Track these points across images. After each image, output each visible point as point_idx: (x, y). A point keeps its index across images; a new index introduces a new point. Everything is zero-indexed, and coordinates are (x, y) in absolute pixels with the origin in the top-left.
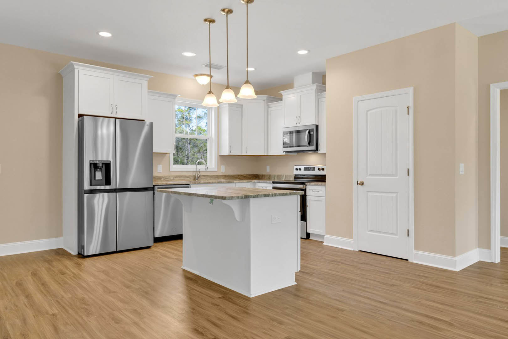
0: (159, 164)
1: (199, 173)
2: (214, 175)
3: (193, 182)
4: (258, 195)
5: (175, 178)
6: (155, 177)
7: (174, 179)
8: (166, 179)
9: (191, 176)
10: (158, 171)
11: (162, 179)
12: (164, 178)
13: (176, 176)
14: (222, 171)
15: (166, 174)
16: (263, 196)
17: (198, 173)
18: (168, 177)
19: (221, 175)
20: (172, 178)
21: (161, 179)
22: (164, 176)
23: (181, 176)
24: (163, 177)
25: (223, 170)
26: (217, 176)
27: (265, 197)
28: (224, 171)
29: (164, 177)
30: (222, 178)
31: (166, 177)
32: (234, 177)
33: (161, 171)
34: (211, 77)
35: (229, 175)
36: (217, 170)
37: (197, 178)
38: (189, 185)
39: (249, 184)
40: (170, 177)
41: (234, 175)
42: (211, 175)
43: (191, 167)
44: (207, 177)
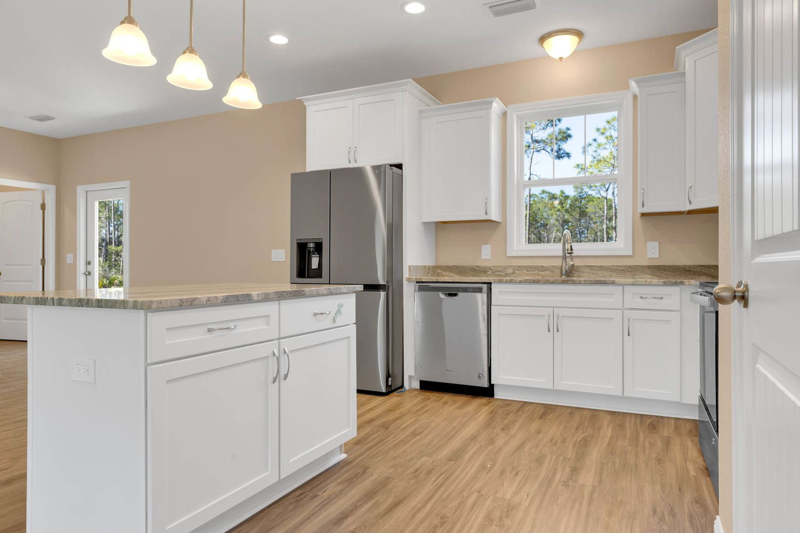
0: (486, 244)
1: (570, 260)
2: (620, 266)
4: (23, 298)
5: (516, 271)
6: (476, 268)
7: (513, 273)
8: (497, 273)
9: (555, 267)
10: (483, 257)
11: (489, 273)
12: (492, 270)
13: (520, 267)
15: (498, 263)
16: (32, 302)
17: (567, 260)
18: (501, 269)
19: (643, 267)
20: (510, 271)
21: (488, 271)
22: (494, 266)
23: (531, 267)
24: (490, 268)
25: (652, 252)
26: (630, 267)
27: (36, 304)
28: (656, 255)
29: (492, 268)
30: (646, 273)
31: (498, 269)
32: (690, 271)
33: (489, 257)
34: (579, 34)
35: (670, 266)
36: (631, 254)
37: (564, 272)
38: (490, 283)
39: (675, 290)
40: (506, 268)
41: (689, 267)
42: (613, 266)
43: (556, 249)
44: (600, 270)
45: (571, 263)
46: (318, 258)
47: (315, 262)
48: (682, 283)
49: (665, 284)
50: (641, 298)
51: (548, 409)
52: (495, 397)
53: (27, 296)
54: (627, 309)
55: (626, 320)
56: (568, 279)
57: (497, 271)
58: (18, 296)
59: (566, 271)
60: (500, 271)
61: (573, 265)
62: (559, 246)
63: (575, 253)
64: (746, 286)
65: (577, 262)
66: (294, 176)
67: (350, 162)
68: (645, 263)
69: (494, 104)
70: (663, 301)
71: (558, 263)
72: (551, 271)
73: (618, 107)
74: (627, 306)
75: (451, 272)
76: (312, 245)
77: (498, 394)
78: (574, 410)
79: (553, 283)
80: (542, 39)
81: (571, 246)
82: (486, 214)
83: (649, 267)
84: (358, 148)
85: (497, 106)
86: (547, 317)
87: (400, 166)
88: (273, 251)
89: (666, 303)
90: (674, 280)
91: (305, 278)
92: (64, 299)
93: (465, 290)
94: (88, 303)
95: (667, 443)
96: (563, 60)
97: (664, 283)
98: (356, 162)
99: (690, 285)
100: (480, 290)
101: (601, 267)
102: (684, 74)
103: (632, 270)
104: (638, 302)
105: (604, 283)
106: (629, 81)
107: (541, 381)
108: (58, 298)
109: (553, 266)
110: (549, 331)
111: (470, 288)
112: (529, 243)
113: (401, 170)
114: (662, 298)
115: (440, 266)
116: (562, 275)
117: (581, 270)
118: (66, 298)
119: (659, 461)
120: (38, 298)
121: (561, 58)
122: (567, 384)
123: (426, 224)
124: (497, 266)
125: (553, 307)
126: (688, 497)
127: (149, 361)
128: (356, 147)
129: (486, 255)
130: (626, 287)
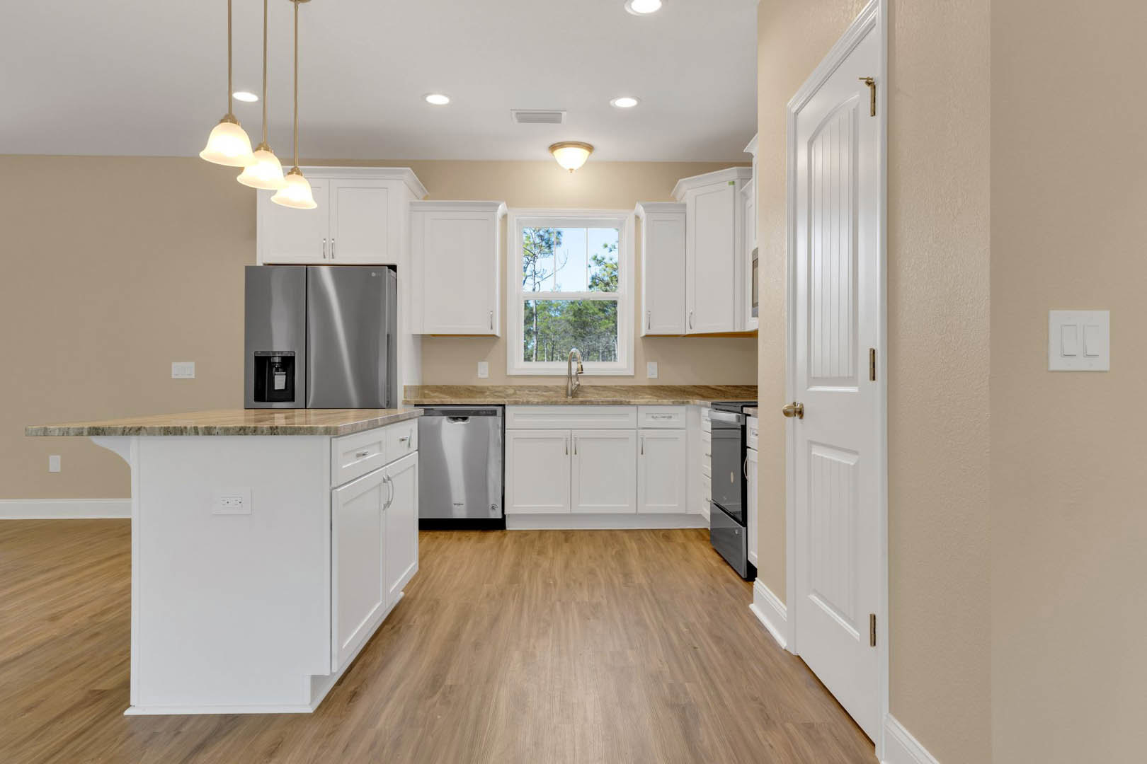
0: (483, 361)
1: (578, 380)
2: (624, 387)
3: (564, 399)
5: (518, 392)
6: (471, 388)
7: (515, 393)
8: (496, 394)
9: (560, 387)
10: (480, 376)
11: (488, 393)
12: (490, 390)
13: (522, 387)
14: (648, 377)
15: (498, 382)
17: (574, 380)
18: (500, 389)
19: (644, 387)
20: (511, 391)
21: (485, 392)
22: (492, 386)
23: (533, 387)
24: (488, 388)
25: (652, 373)
26: (632, 387)
28: (656, 376)
29: (490, 388)
30: (647, 394)
31: (497, 389)
32: (684, 391)
33: (486, 376)
34: (590, 148)
35: (668, 387)
36: (632, 374)
37: (570, 392)
38: (504, 406)
39: (682, 409)
40: (506, 388)
41: (685, 387)
42: (616, 386)
43: (560, 367)
44: (603, 391)
45: (577, 383)
46: (285, 376)
47: (280, 381)
48: (688, 402)
49: (674, 404)
50: (653, 417)
51: (567, 535)
52: (508, 529)
53: (147, 426)
54: (639, 428)
55: (640, 440)
56: (575, 399)
57: (496, 392)
58: (130, 426)
59: (572, 391)
60: (499, 392)
61: (579, 385)
62: (565, 365)
63: (586, 373)
64: (802, 405)
65: (582, 382)
66: (247, 268)
67: (324, 257)
68: (646, 384)
69: (500, 206)
70: (672, 420)
71: (563, 383)
72: (554, 391)
73: (619, 226)
74: (641, 425)
75: (441, 392)
76: (277, 360)
77: (510, 525)
78: (592, 533)
79: (556, 403)
80: (553, 148)
81: (582, 366)
82: (492, 328)
83: (650, 387)
84: (335, 240)
85: (502, 208)
86: (564, 440)
87: (394, 268)
88: (174, 365)
89: (674, 422)
90: (681, 400)
91: (264, 401)
92: (215, 428)
93: (477, 413)
94: (255, 431)
95: (685, 547)
96: (574, 172)
97: (673, 402)
98: (333, 258)
99: (694, 405)
100: (494, 413)
101: (605, 387)
102: (685, 205)
103: (636, 390)
104: (650, 422)
105: (621, 403)
106: (637, 204)
107: (559, 507)
108: (205, 427)
109: (557, 386)
110: (567, 453)
111: (483, 411)
112: (536, 360)
113: (395, 273)
114: (671, 417)
115: (427, 386)
116: (567, 395)
117: (586, 390)
118: (217, 427)
119: (687, 560)
120: (169, 427)
121: (571, 170)
122: (584, 507)
123: (415, 336)
124: (496, 387)
125: (571, 429)
126: (720, 579)
127: (334, 485)
128: (333, 240)
129: (483, 373)
130: (640, 407)
